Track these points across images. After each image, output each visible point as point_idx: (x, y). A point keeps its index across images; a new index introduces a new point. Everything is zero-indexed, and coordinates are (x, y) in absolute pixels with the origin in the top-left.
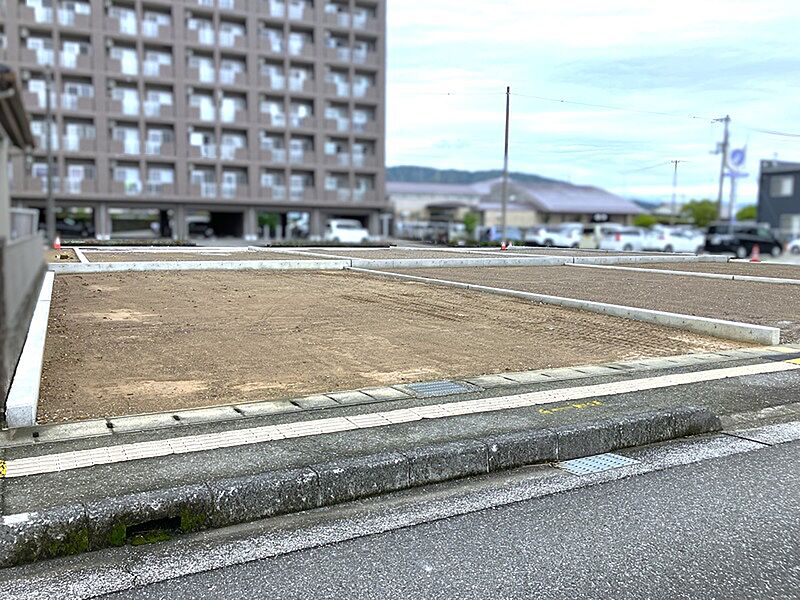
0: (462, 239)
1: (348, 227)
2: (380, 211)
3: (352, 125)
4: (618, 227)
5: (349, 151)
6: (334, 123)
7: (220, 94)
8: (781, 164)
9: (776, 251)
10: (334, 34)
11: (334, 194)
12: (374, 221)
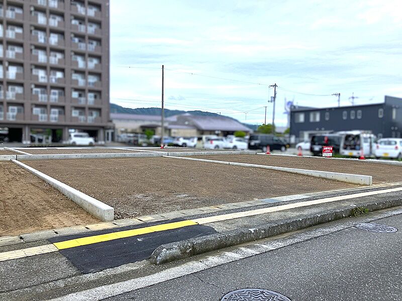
0: (144, 142)
1: (81, 136)
2: (104, 128)
3: (87, 83)
4: (214, 137)
5: (86, 96)
6: (77, 81)
7: (7, 64)
8: (299, 107)
9: (283, 149)
10: (76, 36)
11: (77, 118)
12: (101, 134)
